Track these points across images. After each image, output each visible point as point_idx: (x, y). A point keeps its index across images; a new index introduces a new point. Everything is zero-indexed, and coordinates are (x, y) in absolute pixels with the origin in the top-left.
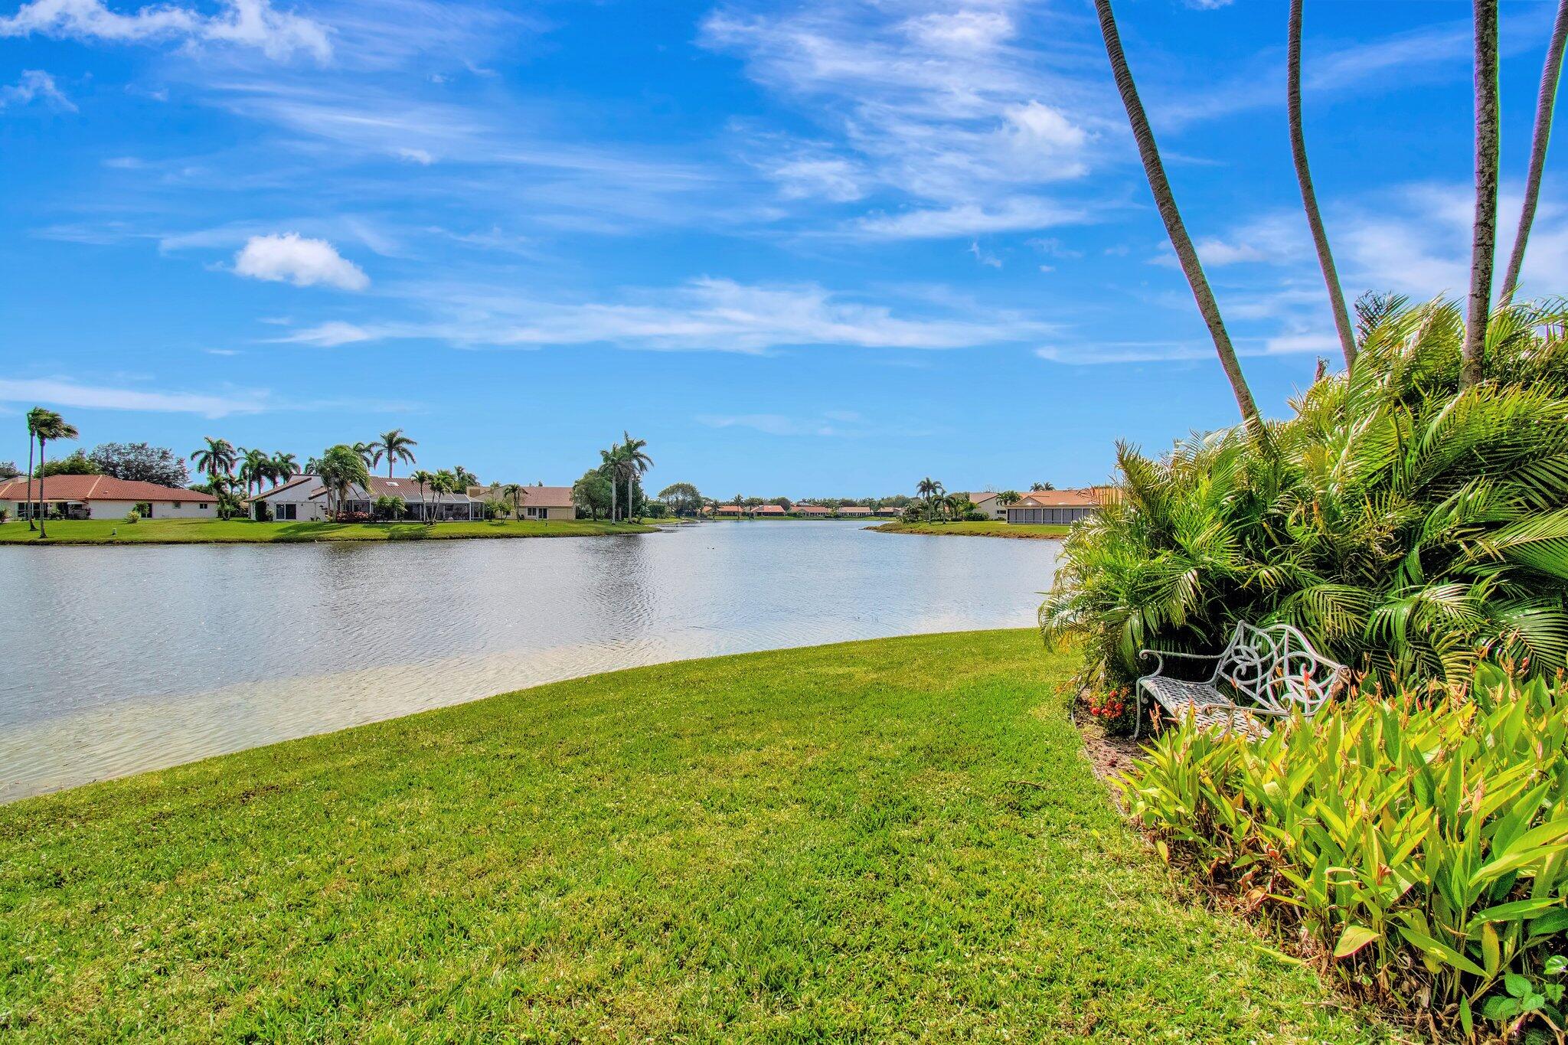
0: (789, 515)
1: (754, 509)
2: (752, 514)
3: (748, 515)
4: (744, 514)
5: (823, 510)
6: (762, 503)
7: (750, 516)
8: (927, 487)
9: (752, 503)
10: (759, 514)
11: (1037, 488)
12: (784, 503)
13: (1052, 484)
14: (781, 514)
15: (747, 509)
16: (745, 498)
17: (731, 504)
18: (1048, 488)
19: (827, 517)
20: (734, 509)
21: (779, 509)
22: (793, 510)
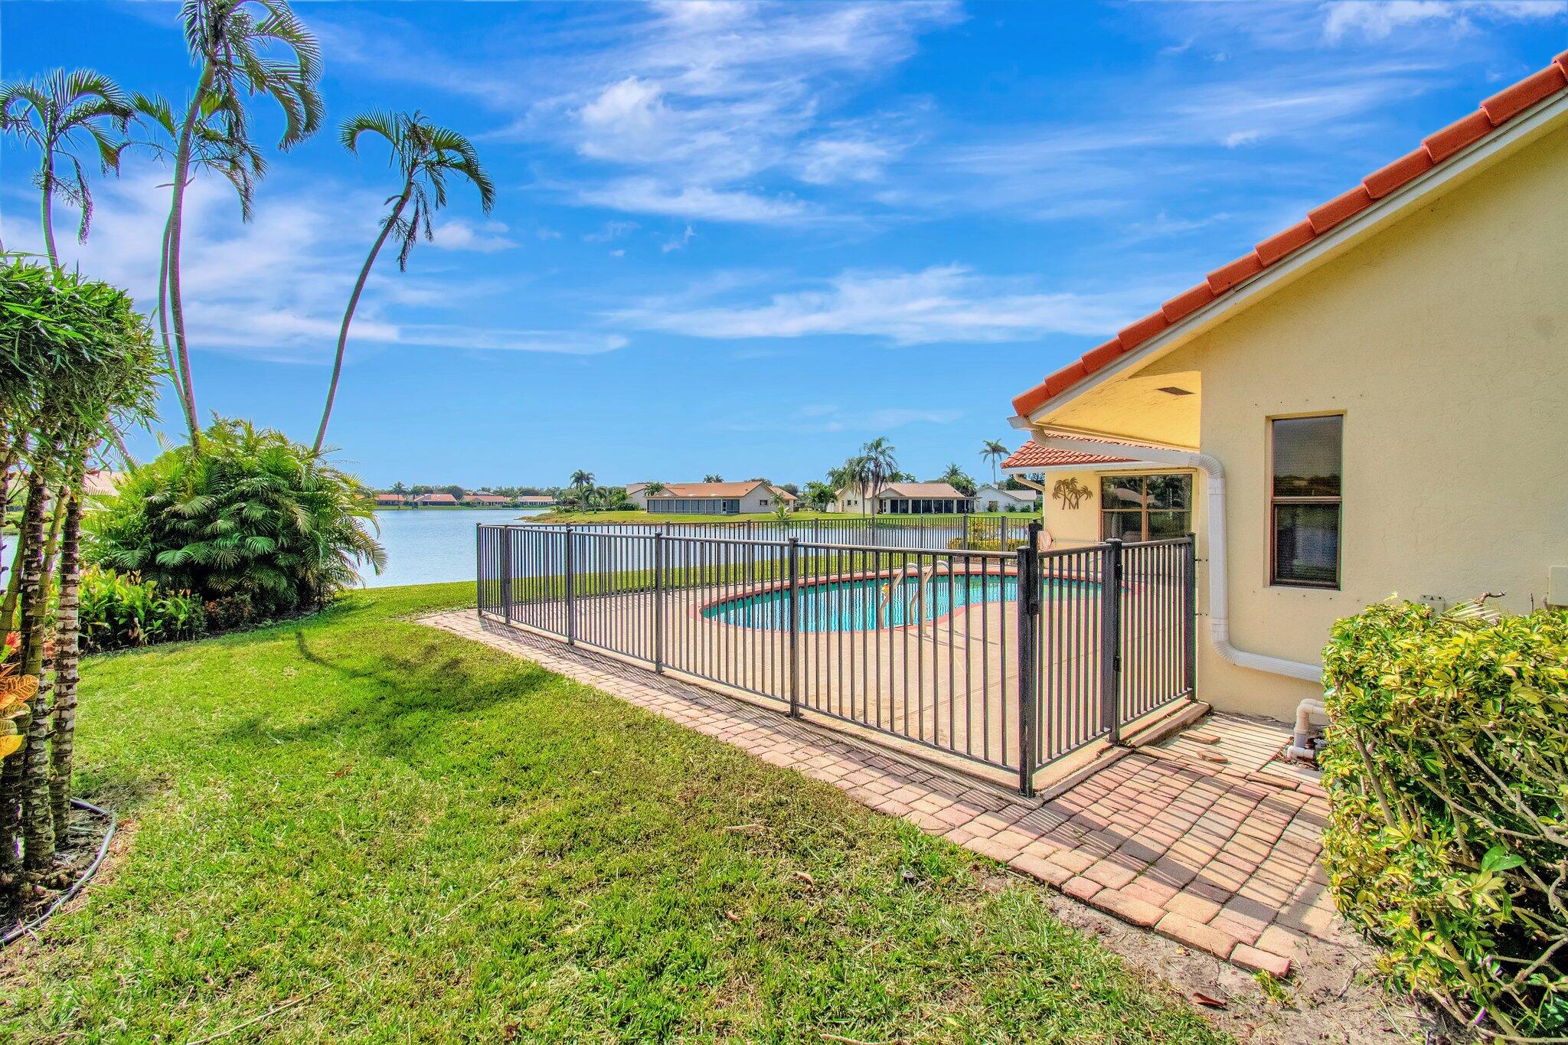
0: (461, 504)
1: (418, 499)
2: (416, 504)
3: (411, 504)
4: (406, 503)
5: (501, 499)
6: (431, 492)
7: (415, 505)
8: (580, 478)
9: (416, 492)
10: (425, 504)
11: (709, 480)
12: (457, 492)
13: (722, 476)
14: (452, 504)
15: (410, 498)
16: (408, 486)
17: (390, 493)
18: (718, 480)
19: (505, 506)
20: (394, 497)
21: (450, 498)
22: (467, 499)
